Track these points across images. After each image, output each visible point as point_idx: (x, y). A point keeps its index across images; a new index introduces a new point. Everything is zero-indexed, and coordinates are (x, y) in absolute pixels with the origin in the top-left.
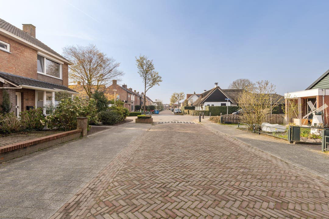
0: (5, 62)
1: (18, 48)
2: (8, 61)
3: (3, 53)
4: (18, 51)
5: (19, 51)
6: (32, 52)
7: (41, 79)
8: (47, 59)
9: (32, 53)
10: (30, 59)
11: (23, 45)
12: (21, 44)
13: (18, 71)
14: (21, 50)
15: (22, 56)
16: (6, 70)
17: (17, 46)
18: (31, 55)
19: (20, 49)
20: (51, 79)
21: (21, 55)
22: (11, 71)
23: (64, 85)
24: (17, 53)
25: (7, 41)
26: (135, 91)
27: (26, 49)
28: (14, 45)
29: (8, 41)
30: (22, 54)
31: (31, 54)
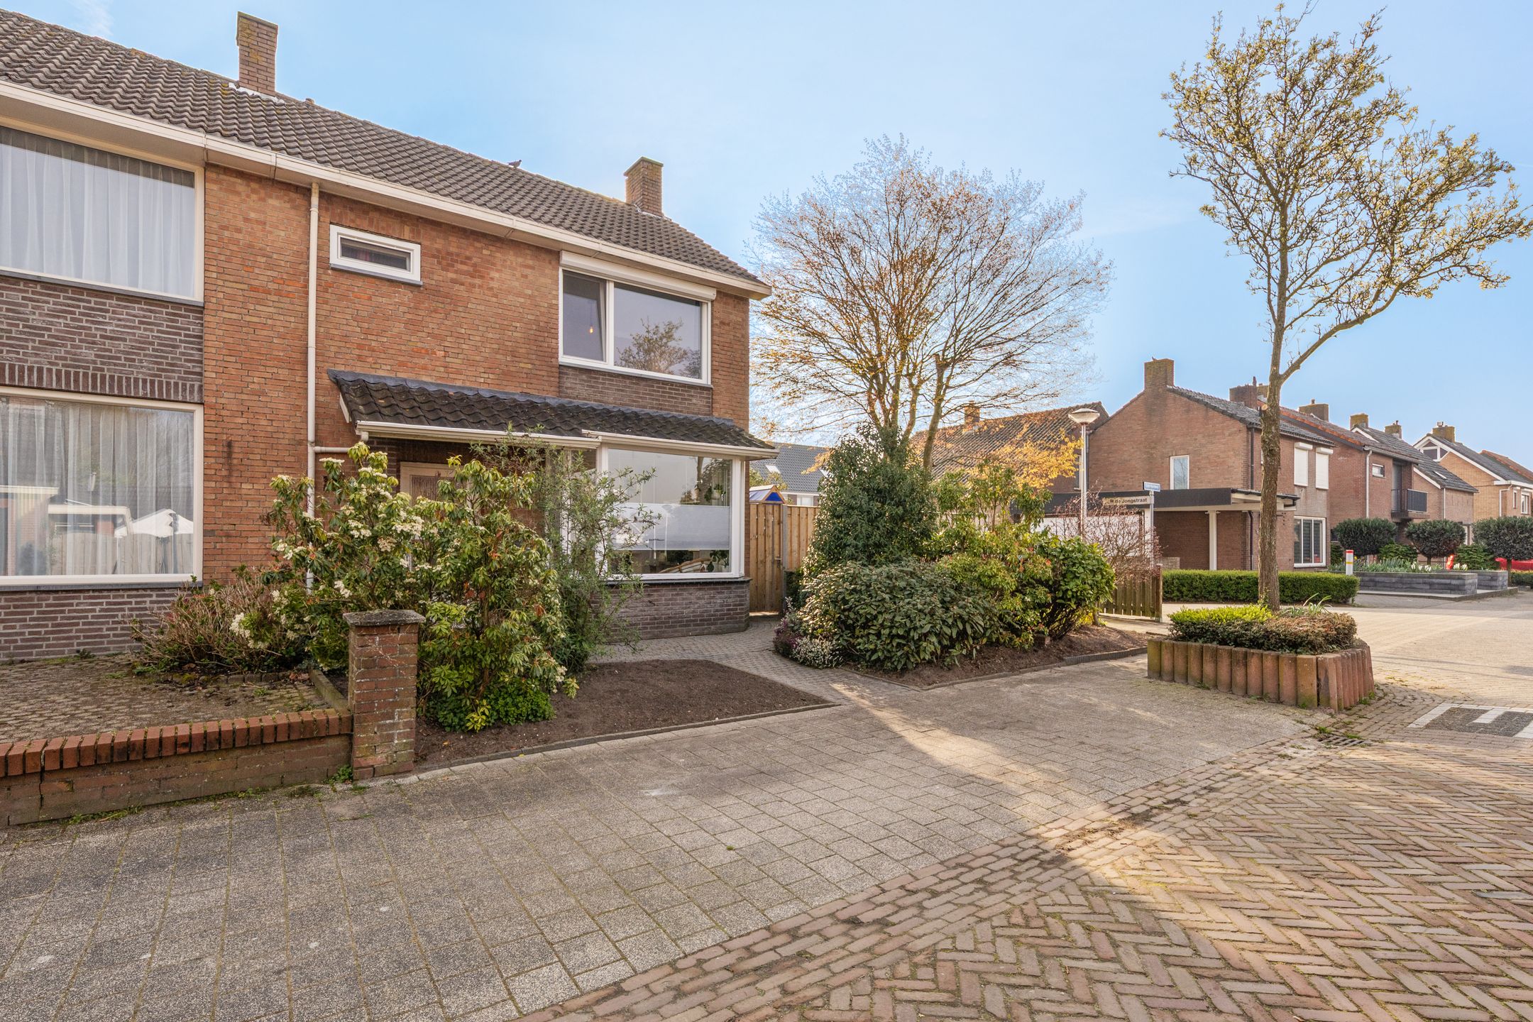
0: (396, 330)
1: (458, 255)
2: (409, 323)
3: (385, 288)
4: (456, 272)
5: (465, 268)
6: (531, 262)
7: (582, 395)
8: (618, 285)
9: (532, 268)
10: (522, 300)
11: (484, 235)
12: (473, 233)
13: (455, 362)
14: (475, 260)
15: (477, 290)
16: (402, 364)
17: (454, 245)
18: (525, 276)
19: (469, 258)
20: (642, 388)
21: (473, 286)
22: (425, 368)
23: (721, 414)
24: (454, 281)
25: (407, 232)
26: (1360, 420)
27: (498, 255)
28: (439, 244)
29: (412, 231)
30: (477, 281)
31: (528, 271)
